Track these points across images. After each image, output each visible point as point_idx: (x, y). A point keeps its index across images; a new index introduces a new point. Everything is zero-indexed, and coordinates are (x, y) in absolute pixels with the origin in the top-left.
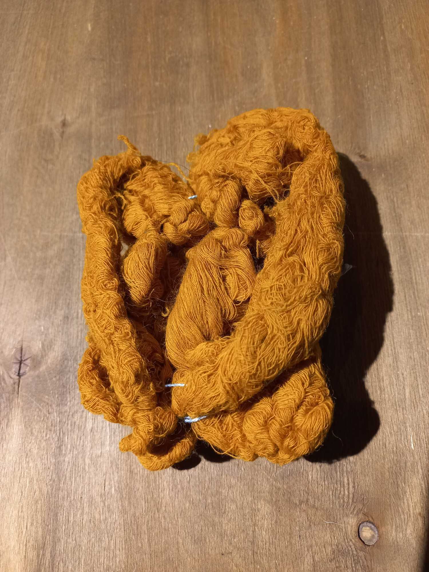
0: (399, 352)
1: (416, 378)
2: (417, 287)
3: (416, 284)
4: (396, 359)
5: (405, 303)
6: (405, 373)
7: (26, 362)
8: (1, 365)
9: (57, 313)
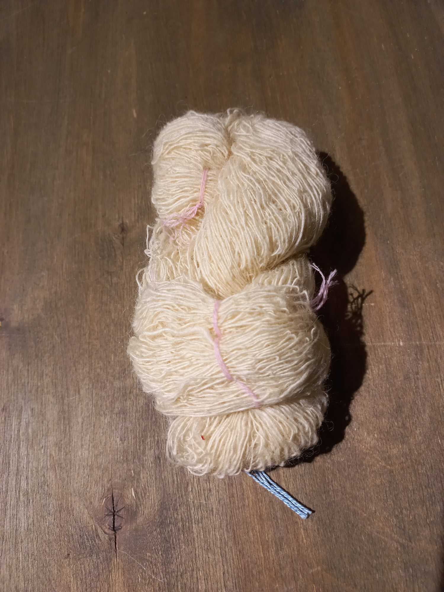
7: (120, 513)
8: (92, 518)
9: (146, 454)
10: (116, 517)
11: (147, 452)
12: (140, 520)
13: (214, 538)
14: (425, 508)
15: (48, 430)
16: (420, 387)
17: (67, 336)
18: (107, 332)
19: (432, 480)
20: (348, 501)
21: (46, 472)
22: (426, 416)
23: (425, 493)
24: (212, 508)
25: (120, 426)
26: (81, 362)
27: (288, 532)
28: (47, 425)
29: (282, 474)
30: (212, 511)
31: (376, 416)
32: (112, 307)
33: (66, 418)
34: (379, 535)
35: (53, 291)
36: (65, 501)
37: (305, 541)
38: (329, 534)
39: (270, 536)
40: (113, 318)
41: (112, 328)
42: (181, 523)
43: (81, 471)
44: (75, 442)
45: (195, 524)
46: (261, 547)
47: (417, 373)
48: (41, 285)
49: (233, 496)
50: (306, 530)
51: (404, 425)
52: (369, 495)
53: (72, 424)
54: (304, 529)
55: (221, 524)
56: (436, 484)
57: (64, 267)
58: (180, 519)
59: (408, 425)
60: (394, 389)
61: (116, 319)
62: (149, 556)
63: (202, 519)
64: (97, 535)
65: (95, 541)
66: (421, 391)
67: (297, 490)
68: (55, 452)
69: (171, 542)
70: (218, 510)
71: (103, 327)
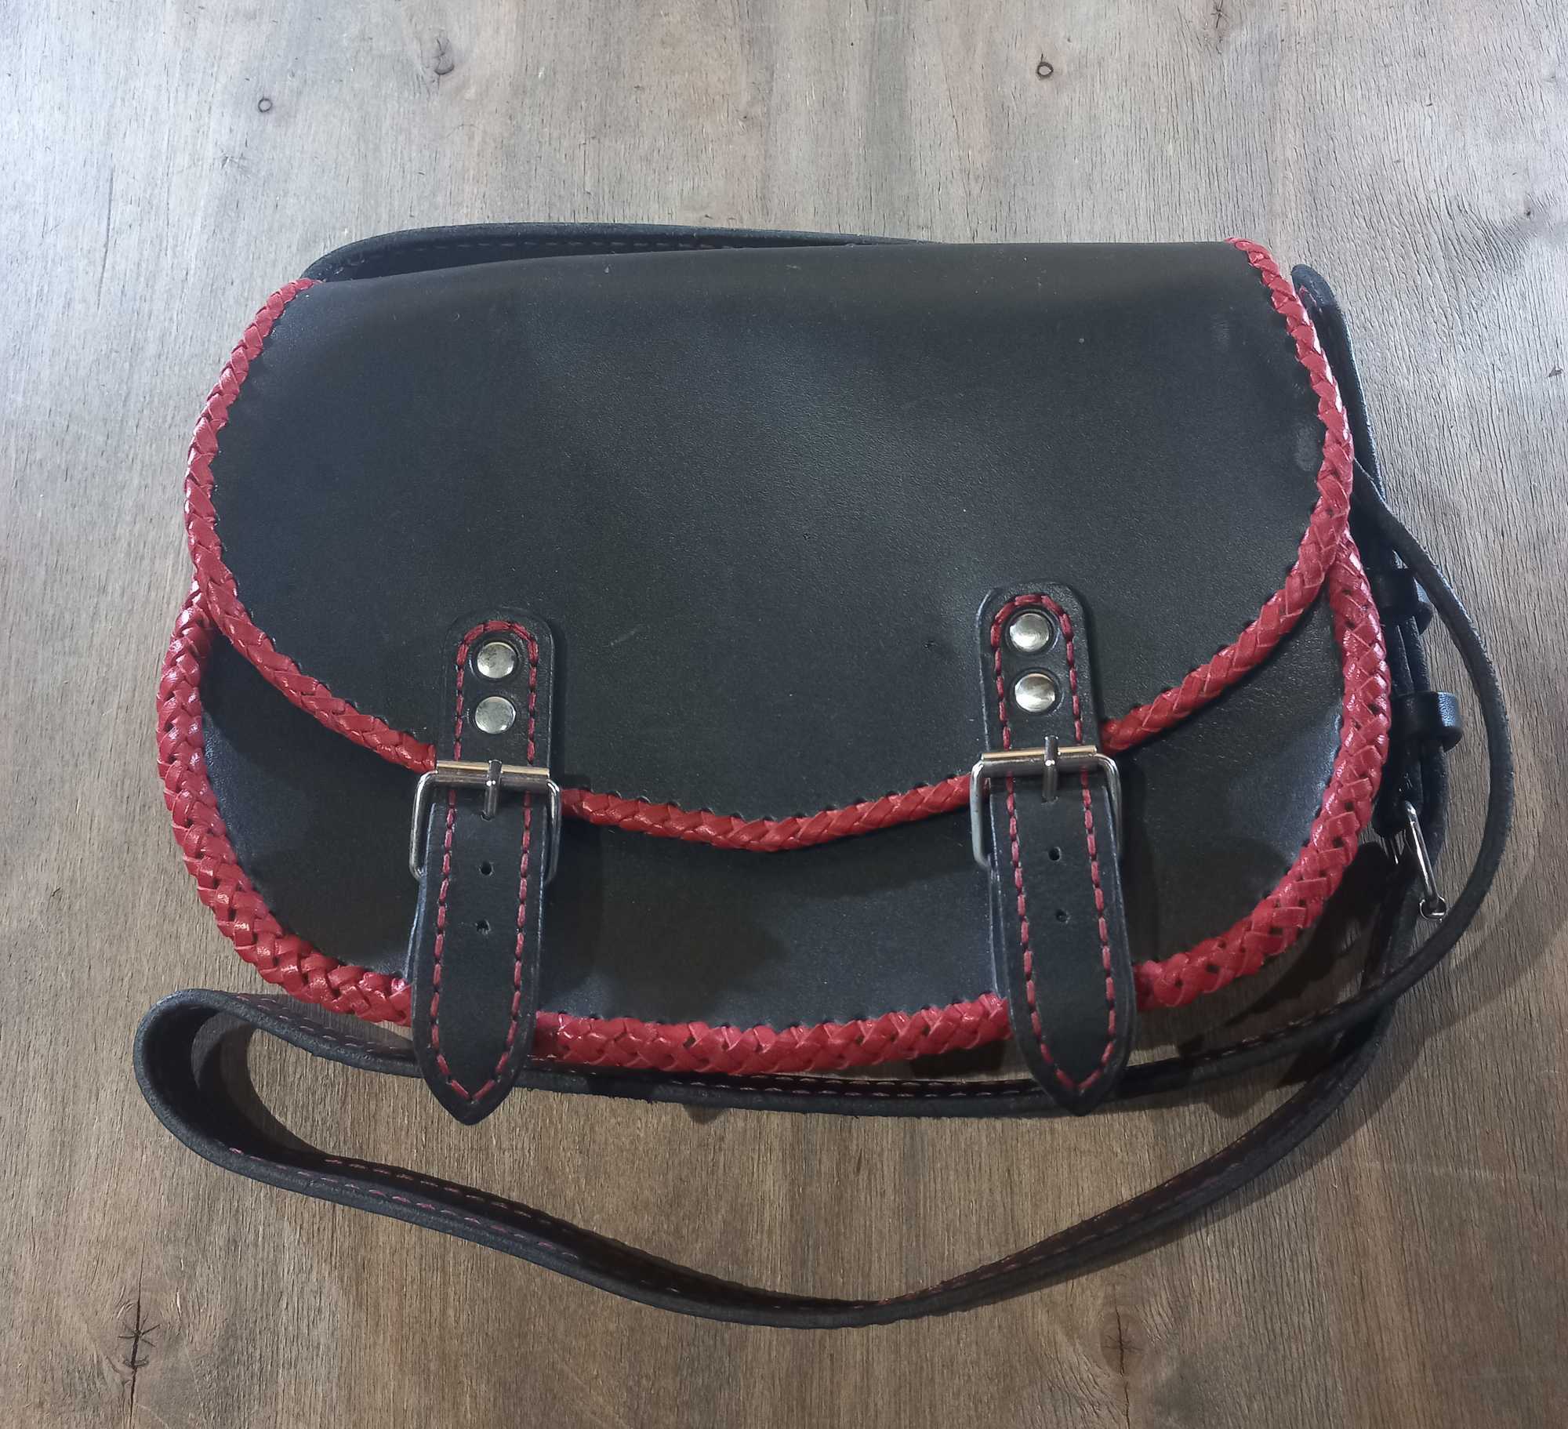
0: (876, 1358)
1: (898, 1414)
2: (925, 1224)
3: (925, 1218)
4: (868, 1372)
5: (898, 1256)
6: (880, 1403)
7: (149, 1336)
8: (95, 1341)
9: (213, 1231)
10: (140, 1341)
11: (214, 1228)
12: (185, 1352)
13: (313, 1395)
14: (678, 1379)
15: (28, 1164)
16: (722, 1164)
17: (85, 976)
18: (168, 980)
19: (702, 1333)
20: (556, 1355)
21: (14, 1245)
22: (718, 1220)
23: (685, 1354)
24: (319, 1344)
25: (169, 1174)
26: (108, 1034)
27: (443, 1398)
28: (28, 1155)
29: (452, 1294)
30: (318, 1348)
31: (635, 1208)
32: (184, 931)
33: (66, 1144)
34: (592, 1416)
35: (67, 873)
36: (45, 1305)
37: (469, 1416)
38: (512, 1408)
39: (411, 1401)
40: (182, 950)
41: (178, 971)
42: (258, 1365)
43: (85, 1249)
44: (78, 1194)
45: (284, 1367)
46: (392, 1419)
47: (722, 1139)
48: (43, 857)
49: (360, 1327)
50: (474, 1397)
51: (677, 1230)
52: (592, 1348)
53: (76, 1158)
54: (471, 1396)
55: (329, 1373)
56: (706, 1337)
57: (95, 826)
58: (258, 1357)
59: (685, 1231)
60: (676, 1162)
61: (188, 956)
62: (191, 1419)
63: (297, 1358)
64: (100, 1373)
65: (94, 1383)
66: (721, 1171)
67: (473, 1326)
68: (36, 1209)
69: (236, 1395)
70: (329, 1348)
71: (160, 970)
